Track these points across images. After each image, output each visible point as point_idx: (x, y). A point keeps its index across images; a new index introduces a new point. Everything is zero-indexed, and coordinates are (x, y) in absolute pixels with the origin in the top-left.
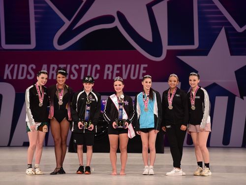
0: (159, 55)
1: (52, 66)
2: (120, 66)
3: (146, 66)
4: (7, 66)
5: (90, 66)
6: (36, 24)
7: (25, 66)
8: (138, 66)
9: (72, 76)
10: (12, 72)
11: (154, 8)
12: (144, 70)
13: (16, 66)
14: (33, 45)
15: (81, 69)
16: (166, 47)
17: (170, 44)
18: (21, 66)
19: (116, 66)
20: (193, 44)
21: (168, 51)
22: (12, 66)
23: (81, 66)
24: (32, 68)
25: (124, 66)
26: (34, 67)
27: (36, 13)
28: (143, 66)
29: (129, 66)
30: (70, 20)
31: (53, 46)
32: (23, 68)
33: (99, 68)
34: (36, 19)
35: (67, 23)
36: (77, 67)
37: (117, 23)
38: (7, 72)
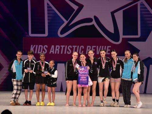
0: (118, 41)
1: (57, 46)
2: (95, 46)
3: (110, 47)
4: (32, 46)
5: (78, 46)
6: (48, 23)
7: (42, 46)
8: (105, 47)
9: (68, 52)
10: (34, 49)
11: (115, 14)
12: (109, 49)
13: (37, 46)
14: (46, 35)
15: (73, 48)
16: (122, 36)
17: (124, 35)
18: (40, 46)
19: (93, 47)
20: (137, 34)
21: (123, 39)
22: (35, 46)
23: (73, 46)
24: (46, 47)
25: (97, 47)
26: (47, 46)
27: (48, 16)
28: (108, 47)
29: (100, 47)
30: (67, 21)
31: (58, 35)
32: (41, 47)
33: (83, 48)
34: (48, 20)
35: (66, 22)
36: (71, 47)
37: (94, 23)
38: (32, 49)
